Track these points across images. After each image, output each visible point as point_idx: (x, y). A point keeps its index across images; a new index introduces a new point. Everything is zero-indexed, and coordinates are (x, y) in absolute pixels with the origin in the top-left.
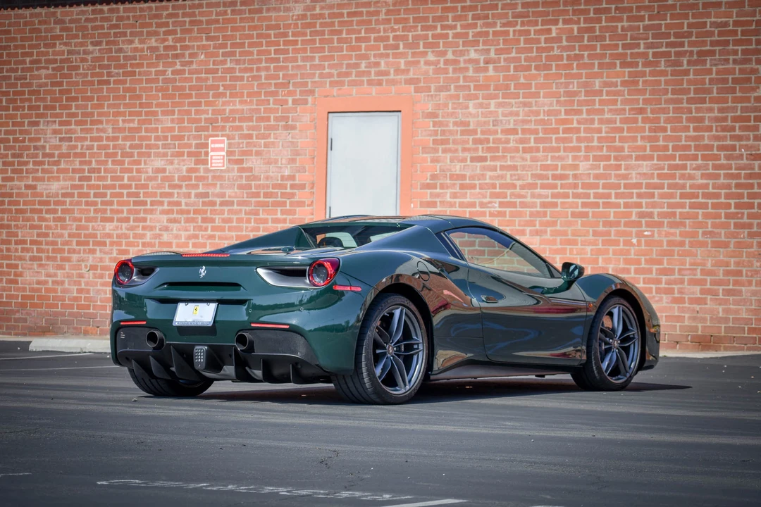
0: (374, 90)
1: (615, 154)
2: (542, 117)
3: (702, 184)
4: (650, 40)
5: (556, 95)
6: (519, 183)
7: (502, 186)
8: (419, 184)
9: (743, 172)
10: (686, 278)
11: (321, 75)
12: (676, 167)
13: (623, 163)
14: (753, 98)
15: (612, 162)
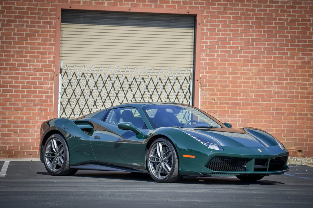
3: (10, 81)
9: (31, 76)
14: (36, 43)
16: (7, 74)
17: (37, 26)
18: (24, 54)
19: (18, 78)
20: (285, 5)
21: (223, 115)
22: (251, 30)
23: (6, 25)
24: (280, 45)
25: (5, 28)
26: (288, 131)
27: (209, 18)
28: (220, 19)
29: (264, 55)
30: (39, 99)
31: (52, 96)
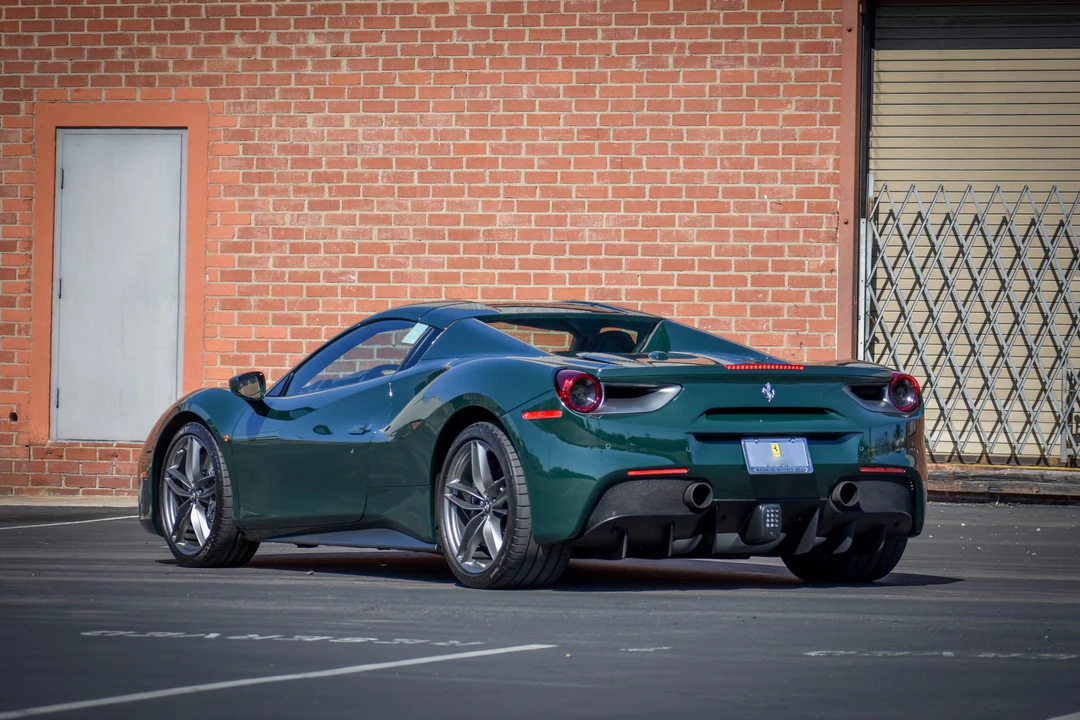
0: (139, 93)
1: (556, 199)
2: (432, 141)
3: (701, 247)
4: (613, 26)
5: (457, 107)
6: (392, 243)
7: (363, 248)
8: (219, 243)
9: (766, 230)
11: (43, 68)
12: (658, 222)
13: (568, 214)
14: (781, 117)
15: (550, 213)
16: (692, 223)
17: (783, 59)
18: (743, 155)
19: (724, 236)
23: (688, 62)
25: (684, 72)
30: (792, 304)
31: (834, 293)
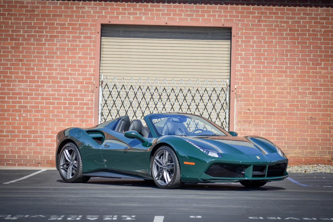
1: (7, 79)
3: (53, 94)
4: (26, 29)
9: (72, 89)
10: (44, 135)
12: (39, 86)
13: (11, 83)
14: (77, 57)
15: (6, 83)
16: (50, 87)
17: (78, 40)
19: (60, 91)
20: (319, 17)
21: (259, 124)
22: (285, 41)
23: (49, 40)
24: (314, 56)
25: (48, 43)
26: (322, 140)
27: (244, 30)
28: (255, 31)
29: (298, 66)
30: (80, 110)
31: (93, 107)
